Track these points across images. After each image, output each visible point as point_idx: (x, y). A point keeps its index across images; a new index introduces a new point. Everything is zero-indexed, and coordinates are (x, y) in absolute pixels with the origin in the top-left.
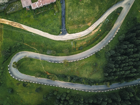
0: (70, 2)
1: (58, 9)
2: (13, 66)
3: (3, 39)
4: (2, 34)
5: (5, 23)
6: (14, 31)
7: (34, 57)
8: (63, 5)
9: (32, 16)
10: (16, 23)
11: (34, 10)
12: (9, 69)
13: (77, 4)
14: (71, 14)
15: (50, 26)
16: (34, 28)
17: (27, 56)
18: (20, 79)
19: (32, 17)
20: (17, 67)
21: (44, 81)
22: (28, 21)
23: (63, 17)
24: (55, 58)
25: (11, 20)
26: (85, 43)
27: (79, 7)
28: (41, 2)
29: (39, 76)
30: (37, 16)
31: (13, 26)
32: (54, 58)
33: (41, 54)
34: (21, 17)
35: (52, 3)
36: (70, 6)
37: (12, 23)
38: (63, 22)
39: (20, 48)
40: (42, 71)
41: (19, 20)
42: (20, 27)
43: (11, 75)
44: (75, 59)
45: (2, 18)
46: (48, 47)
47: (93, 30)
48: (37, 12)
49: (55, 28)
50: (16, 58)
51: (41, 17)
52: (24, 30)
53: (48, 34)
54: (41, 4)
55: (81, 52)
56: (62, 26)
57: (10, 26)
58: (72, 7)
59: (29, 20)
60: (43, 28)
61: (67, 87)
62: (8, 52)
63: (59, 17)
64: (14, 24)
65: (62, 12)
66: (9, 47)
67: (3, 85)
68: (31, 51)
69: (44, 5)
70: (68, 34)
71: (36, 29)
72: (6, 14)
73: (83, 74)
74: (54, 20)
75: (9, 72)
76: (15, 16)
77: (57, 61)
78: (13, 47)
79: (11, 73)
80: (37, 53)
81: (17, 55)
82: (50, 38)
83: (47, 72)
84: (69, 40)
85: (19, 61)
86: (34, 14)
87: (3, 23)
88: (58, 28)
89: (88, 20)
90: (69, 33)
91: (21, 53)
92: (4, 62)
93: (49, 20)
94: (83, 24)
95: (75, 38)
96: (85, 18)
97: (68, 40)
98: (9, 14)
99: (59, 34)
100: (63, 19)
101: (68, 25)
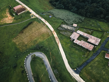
0: (99, 60)
1: (88, 56)
2: (32, 56)
3: (45, 40)
4: (47, 38)
5: (54, 35)
6: (54, 42)
7: (46, 64)
8: (94, 57)
10: (58, 40)
11: (74, 43)
12: (29, 55)
13: (104, 65)
14: (94, 66)
15: (73, 59)
16: (64, 50)
17: (43, 59)
18: (26, 65)
19: (69, 45)
20: (33, 59)
23: (87, 63)
24: (55, 79)
25: (58, 36)
27: (103, 68)
28: (82, 43)
29: (34, 78)
30: (72, 47)
33: (50, 67)
34: (64, 40)
35: (88, 49)
36: (97, 61)
37: (57, 38)
38: (83, 65)
39: (46, 52)
40: (40, 76)
41: (61, 40)
42: (58, 43)
43: (25, 59)
45: (56, 32)
48: (74, 46)
49: (75, 62)
50: (38, 54)
51: (73, 50)
52: (58, 46)
53: (67, 61)
54: (81, 44)
56: (80, 67)
57: (55, 38)
58: (99, 63)
59: (66, 45)
60: (68, 56)
62: (39, 47)
63: (84, 60)
64: (57, 39)
65: (88, 60)
66: (42, 46)
67: (17, 59)
69: (82, 46)
70: (78, 75)
71: (64, 52)
72: (59, 32)
74: (79, 59)
75: (27, 56)
76: (62, 37)
78: (44, 48)
79: (27, 58)
80: (50, 64)
81: (40, 53)
82: (65, 65)
83: (41, 80)
85: (37, 57)
86: (71, 45)
87: (54, 34)
88: (77, 65)
90: (80, 76)
91: (43, 55)
93: (76, 56)
96: (101, 79)
97: (75, 79)
98: (61, 34)
99: (74, 69)
100: (85, 63)
101: (85, 70)
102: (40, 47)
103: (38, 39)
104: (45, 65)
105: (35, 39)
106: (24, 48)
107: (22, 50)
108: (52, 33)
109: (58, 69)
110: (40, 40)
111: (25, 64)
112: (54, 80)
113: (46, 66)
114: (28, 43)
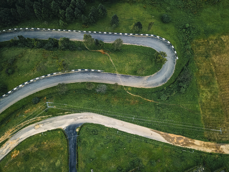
3: (198, 107)
4: (204, 117)
5: (203, 142)
7: (130, 78)
9: (145, 164)
10: (179, 144)
12: (175, 52)
15: (102, 143)
16: (137, 136)
17: (145, 78)
18: (152, 38)
19: (145, 162)
21: (109, 39)
22: (154, 151)
23: (73, 167)
24: (89, 78)
25: (191, 150)
26: (27, 111)
31: (184, 138)
32: (92, 78)
34: (169, 160)
37: (188, 144)
38: (73, 154)
41: (174, 152)
42: (167, 136)
43: (169, 42)
44: (48, 78)
45: (211, 154)
46: (104, 98)
47: (7, 140)
49: (92, 140)
51: (124, 161)
52: (157, 129)
53: (106, 125)
55: (37, 93)
56: (75, 144)
57: (189, 137)
59: (150, 153)
60: (117, 138)
61: (67, 32)
62: (182, 82)
63: (82, 165)
64: (182, 141)
66: (183, 90)
67: (180, 27)
68: (137, 88)
70: (64, 127)
71: (133, 135)
72: (204, 164)
73: (36, 55)
74: (93, 156)
75: (173, 47)
76: (183, 160)
77: (86, 72)
78: (174, 93)
79: (169, 46)
80: (125, 87)
81: (166, 78)
82: (101, 116)
83: (104, 54)
84: (60, 115)
85: (159, 68)
87: (206, 143)
88: (84, 139)
89: (16, 164)
90: (60, 129)
91: (157, 84)
92: (187, 64)
93: (104, 157)
94: (29, 153)
95: (47, 120)
96: (23, 168)
97: (62, 115)
99: (81, 127)
100: (75, 161)
101: (62, 149)
102: (181, 84)
103: (210, 92)
104: (129, 76)
105: (217, 86)
106: (202, 49)
107: (196, 43)
108: (214, 141)
109: (103, 96)
110: (205, 95)
111: (157, 38)
112: (89, 76)
113: (126, 76)
114: (214, 63)
